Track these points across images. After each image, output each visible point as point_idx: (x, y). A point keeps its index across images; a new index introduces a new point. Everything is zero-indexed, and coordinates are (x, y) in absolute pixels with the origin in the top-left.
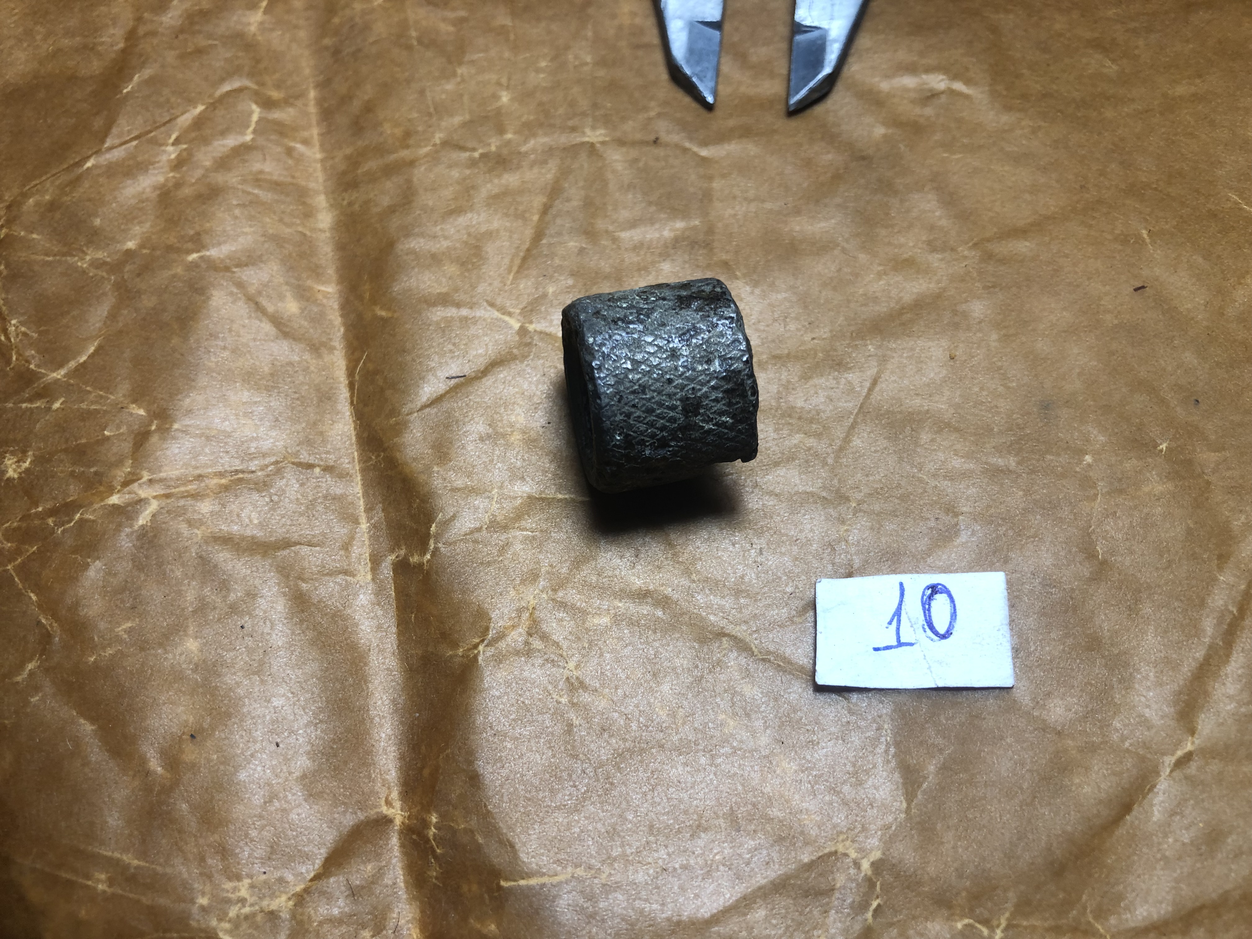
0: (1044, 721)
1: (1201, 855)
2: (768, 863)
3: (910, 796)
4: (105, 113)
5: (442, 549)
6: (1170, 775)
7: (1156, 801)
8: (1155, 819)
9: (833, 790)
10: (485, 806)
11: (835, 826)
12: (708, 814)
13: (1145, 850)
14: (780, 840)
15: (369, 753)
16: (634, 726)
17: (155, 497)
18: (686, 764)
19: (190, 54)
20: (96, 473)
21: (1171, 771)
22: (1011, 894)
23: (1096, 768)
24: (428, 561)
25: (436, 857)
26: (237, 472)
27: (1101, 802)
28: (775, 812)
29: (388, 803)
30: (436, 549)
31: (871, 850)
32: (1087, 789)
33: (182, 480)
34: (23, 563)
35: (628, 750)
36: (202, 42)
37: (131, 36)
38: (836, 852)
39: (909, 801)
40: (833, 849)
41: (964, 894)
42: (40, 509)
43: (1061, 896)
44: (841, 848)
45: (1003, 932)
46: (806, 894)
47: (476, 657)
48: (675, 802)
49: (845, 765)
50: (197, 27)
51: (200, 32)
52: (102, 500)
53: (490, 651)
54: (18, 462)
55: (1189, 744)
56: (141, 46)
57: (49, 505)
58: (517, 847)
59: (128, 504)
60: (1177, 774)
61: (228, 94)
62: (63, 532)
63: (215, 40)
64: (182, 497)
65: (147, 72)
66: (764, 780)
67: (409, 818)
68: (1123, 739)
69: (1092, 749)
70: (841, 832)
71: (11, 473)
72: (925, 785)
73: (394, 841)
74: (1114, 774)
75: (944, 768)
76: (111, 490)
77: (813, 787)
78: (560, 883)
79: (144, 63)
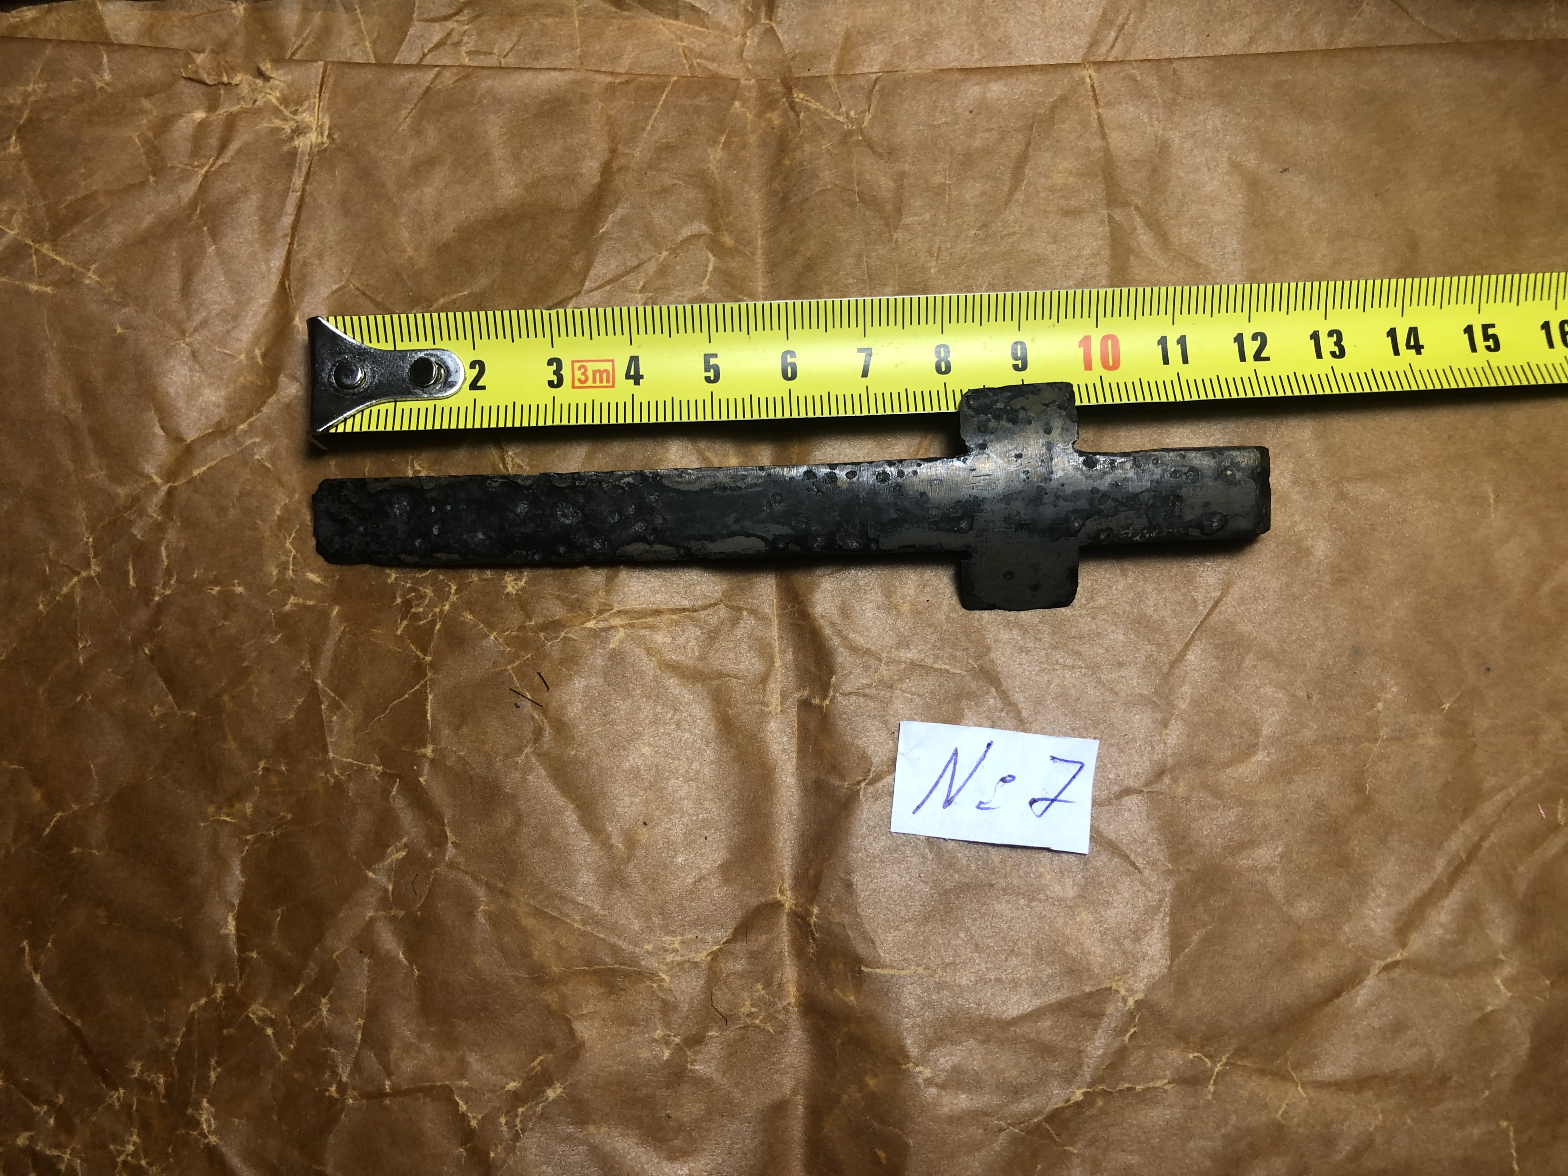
0: (1290, 916)
1: (1385, 1039)
2: (1059, 988)
3: (1173, 956)
4: (584, 253)
5: (839, 699)
6: (1377, 975)
7: (1361, 992)
8: (1356, 1006)
9: (1116, 941)
10: (856, 909)
11: (1113, 969)
12: (1021, 944)
13: (1343, 1026)
14: (1071, 972)
15: (771, 851)
16: (973, 867)
17: (622, 626)
18: (1008, 902)
19: (657, 193)
20: (577, 600)
21: (1379, 973)
22: (1234, 1041)
23: (1321, 960)
24: (827, 706)
25: (814, 939)
26: (685, 610)
27: (1318, 985)
28: (1070, 950)
29: (782, 892)
30: (834, 697)
31: (1137, 992)
32: (1310, 975)
33: (644, 614)
34: (520, 666)
35: (967, 884)
36: (667, 180)
37: (607, 170)
38: (1111, 988)
39: (1172, 960)
40: (1109, 986)
41: (1199, 1035)
42: (533, 623)
43: (1271, 1048)
44: (1114, 987)
45: (1222, 1066)
46: (1084, 1014)
47: (858, 792)
48: (997, 930)
49: (1130, 923)
50: (664, 165)
51: (666, 170)
52: (583, 623)
53: (871, 789)
54: (516, 580)
55: (1399, 955)
56: (615, 183)
57: (541, 620)
58: (878, 943)
59: (602, 630)
60: (1384, 976)
61: (688, 240)
62: (551, 645)
63: (678, 179)
64: (644, 628)
65: (620, 212)
66: (1065, 924)
67: (796, 905)
68: (1348, 941)
69: (1324, 943)
70: (1117, 974)
71: (510, 589)
72: (1186, 951)
73: (784, 920)
74: (1334, 966)
75: (1204, 940)
76: (589, 616)
77: (1102, 936)
78: (905, 977)
79: (617, 202)
